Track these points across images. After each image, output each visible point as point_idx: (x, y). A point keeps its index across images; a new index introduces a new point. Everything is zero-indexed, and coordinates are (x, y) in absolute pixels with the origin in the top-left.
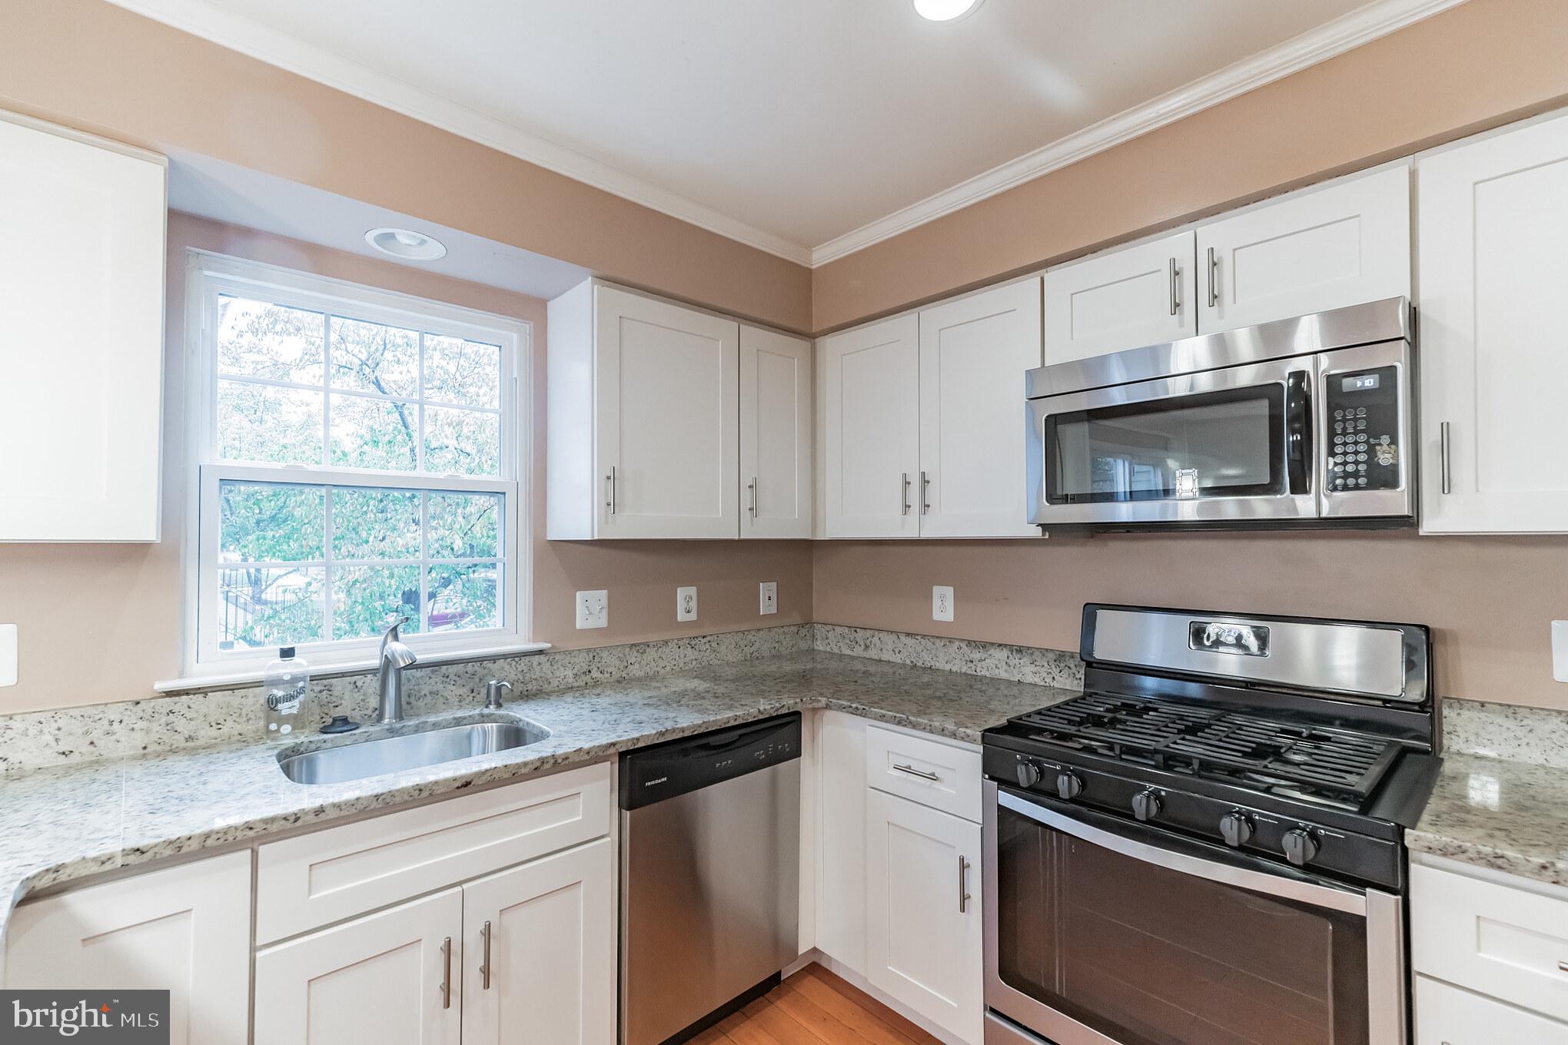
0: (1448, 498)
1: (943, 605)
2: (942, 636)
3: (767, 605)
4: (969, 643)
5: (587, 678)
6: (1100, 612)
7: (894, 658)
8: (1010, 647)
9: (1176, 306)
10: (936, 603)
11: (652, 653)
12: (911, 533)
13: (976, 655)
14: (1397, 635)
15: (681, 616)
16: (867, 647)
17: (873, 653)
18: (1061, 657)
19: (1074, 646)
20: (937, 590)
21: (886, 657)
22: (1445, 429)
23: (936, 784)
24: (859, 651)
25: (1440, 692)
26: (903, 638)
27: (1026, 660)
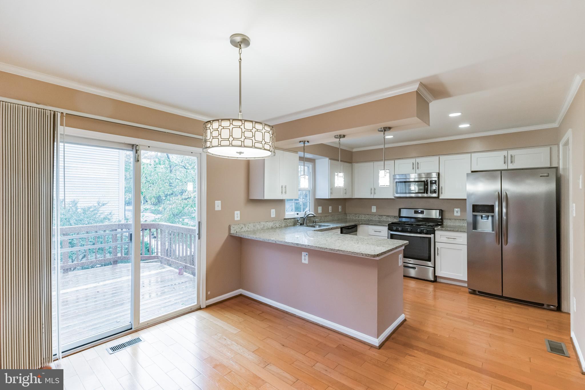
0: (442, 195)
1: (374, 209)
2: (374, 215)
3: (340, 210)
4: (379, 215)
5: (320, 221)
6: (401, 209)
7: (365, 219)
8: (386, 216)
9: (413, 168)
10: (373, 209)
11: (327, 218)
12: (372, 197)
13: (380, 217)
14: (438, 211)
15: (330, 211)
16: (359, 217)
17: (360, 218)
18: (395, 217)
19: (397, 215)
20: (373, 207)
21: (363, 219)
22: (442, 187)
23: (380, 233)
24: (357, 218)
25: (443, 218)
26: (366, 215)
27: (389, 218)
